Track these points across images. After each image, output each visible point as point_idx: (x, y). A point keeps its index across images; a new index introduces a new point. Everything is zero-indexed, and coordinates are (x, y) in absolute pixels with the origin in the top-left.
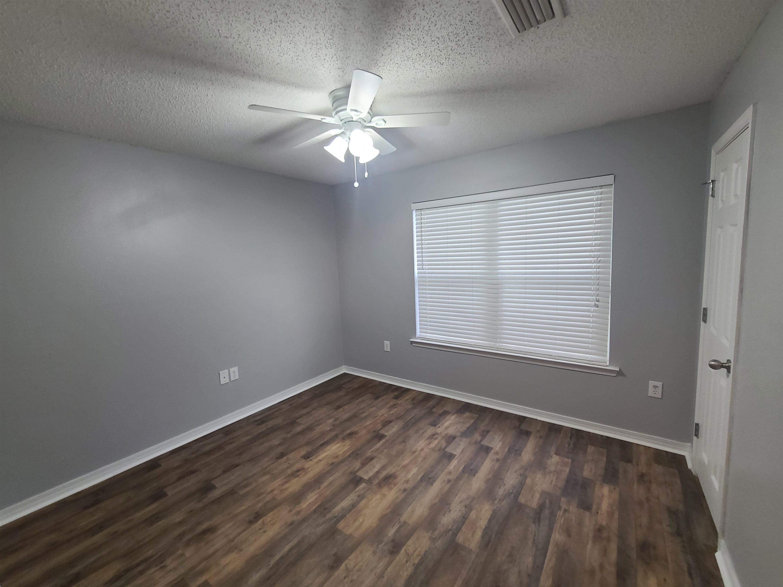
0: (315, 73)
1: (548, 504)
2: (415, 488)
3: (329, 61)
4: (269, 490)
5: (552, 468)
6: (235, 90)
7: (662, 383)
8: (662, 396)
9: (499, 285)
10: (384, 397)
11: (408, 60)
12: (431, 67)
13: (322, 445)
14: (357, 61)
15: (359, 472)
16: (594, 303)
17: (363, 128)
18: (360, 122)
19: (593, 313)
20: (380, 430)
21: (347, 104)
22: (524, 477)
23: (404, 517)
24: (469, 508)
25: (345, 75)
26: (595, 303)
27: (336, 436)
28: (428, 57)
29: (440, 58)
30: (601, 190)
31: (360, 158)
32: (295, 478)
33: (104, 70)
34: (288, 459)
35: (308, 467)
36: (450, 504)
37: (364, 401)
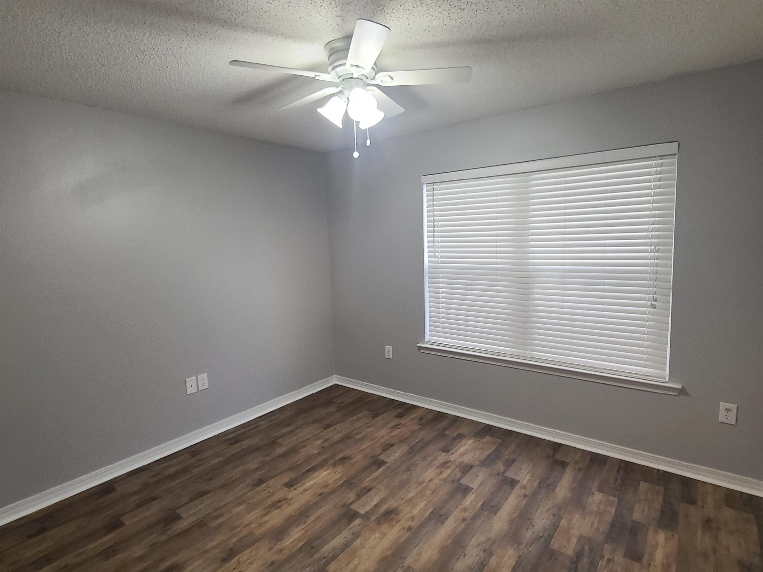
0: (310, 21)
1: (587, 552)
2: (422, 526)
3: (326, 8)
4: (245, 523)
5: (594, 508)
6: (213, 42)
7: (736, 406)
8: (736, 423)
9: (530, 279)
10: (385, 415)
11: (421, 6)
12: (449, 14)
13: (309, 471)
14: (360, 7)
15: (354, 505)
16: (650, 302)
17: (365, 87)
18: (362, 79)
19: (650, 315)
20: (379, 454)
21: (346, 58)
22: (558, 517)
23: (408, 561)
24: (489, 553)
25: (344, 24)
26: (652, 303)
27: (325, 461)
28: (446, 2)
29: (461, 3)
30: (661, 161)
31: (360, 123)
32: (276, 509)
33: (63, 21)
34: (267, 486)
35: (291, 496)
36: (465, 547)
37: (359, 419)
